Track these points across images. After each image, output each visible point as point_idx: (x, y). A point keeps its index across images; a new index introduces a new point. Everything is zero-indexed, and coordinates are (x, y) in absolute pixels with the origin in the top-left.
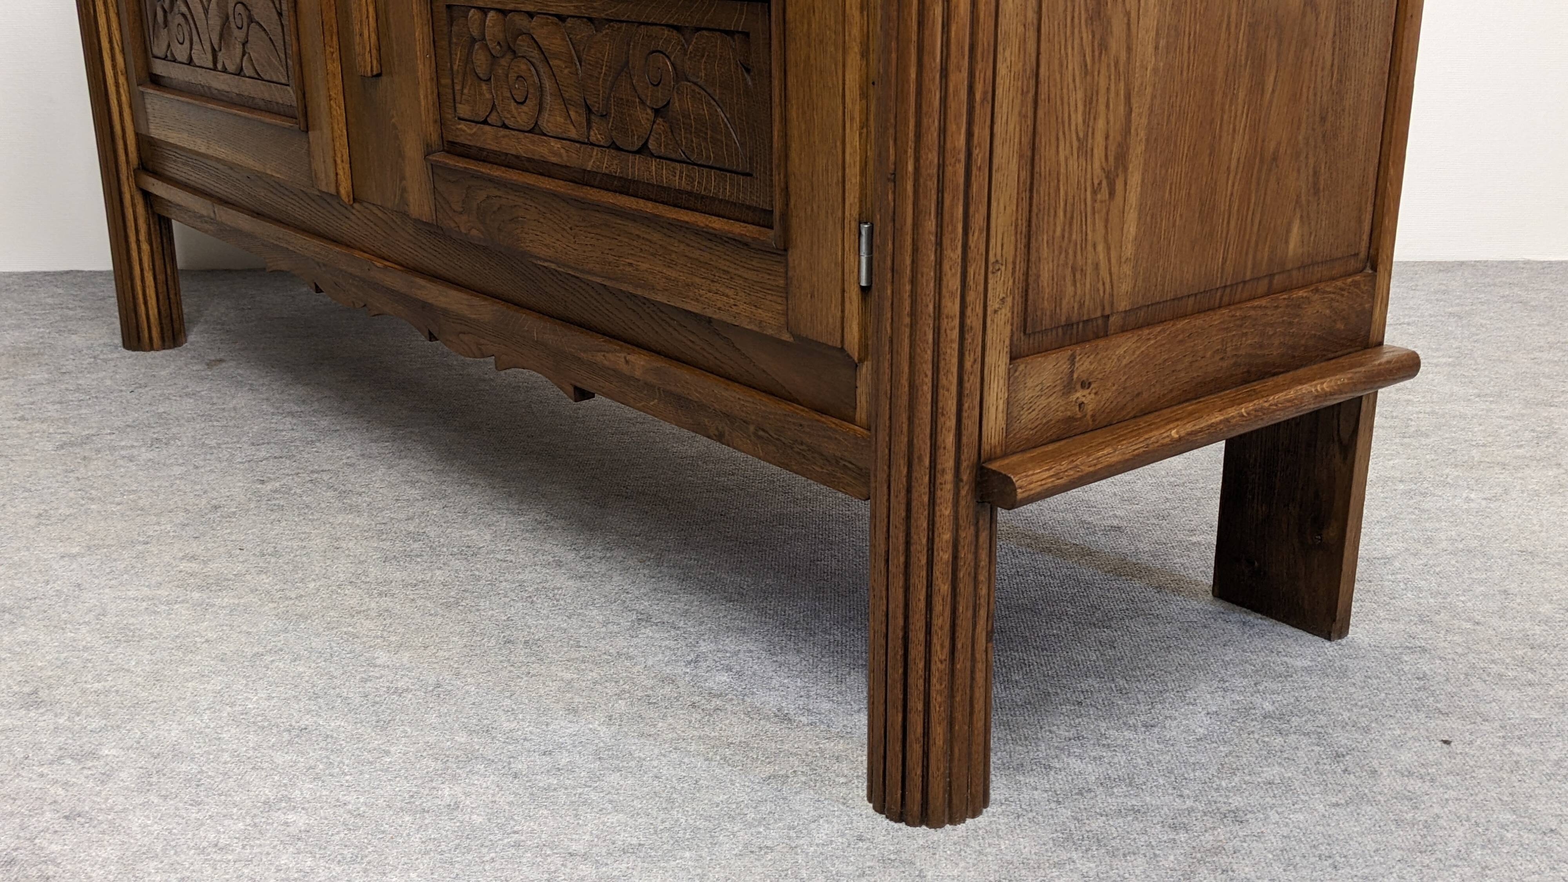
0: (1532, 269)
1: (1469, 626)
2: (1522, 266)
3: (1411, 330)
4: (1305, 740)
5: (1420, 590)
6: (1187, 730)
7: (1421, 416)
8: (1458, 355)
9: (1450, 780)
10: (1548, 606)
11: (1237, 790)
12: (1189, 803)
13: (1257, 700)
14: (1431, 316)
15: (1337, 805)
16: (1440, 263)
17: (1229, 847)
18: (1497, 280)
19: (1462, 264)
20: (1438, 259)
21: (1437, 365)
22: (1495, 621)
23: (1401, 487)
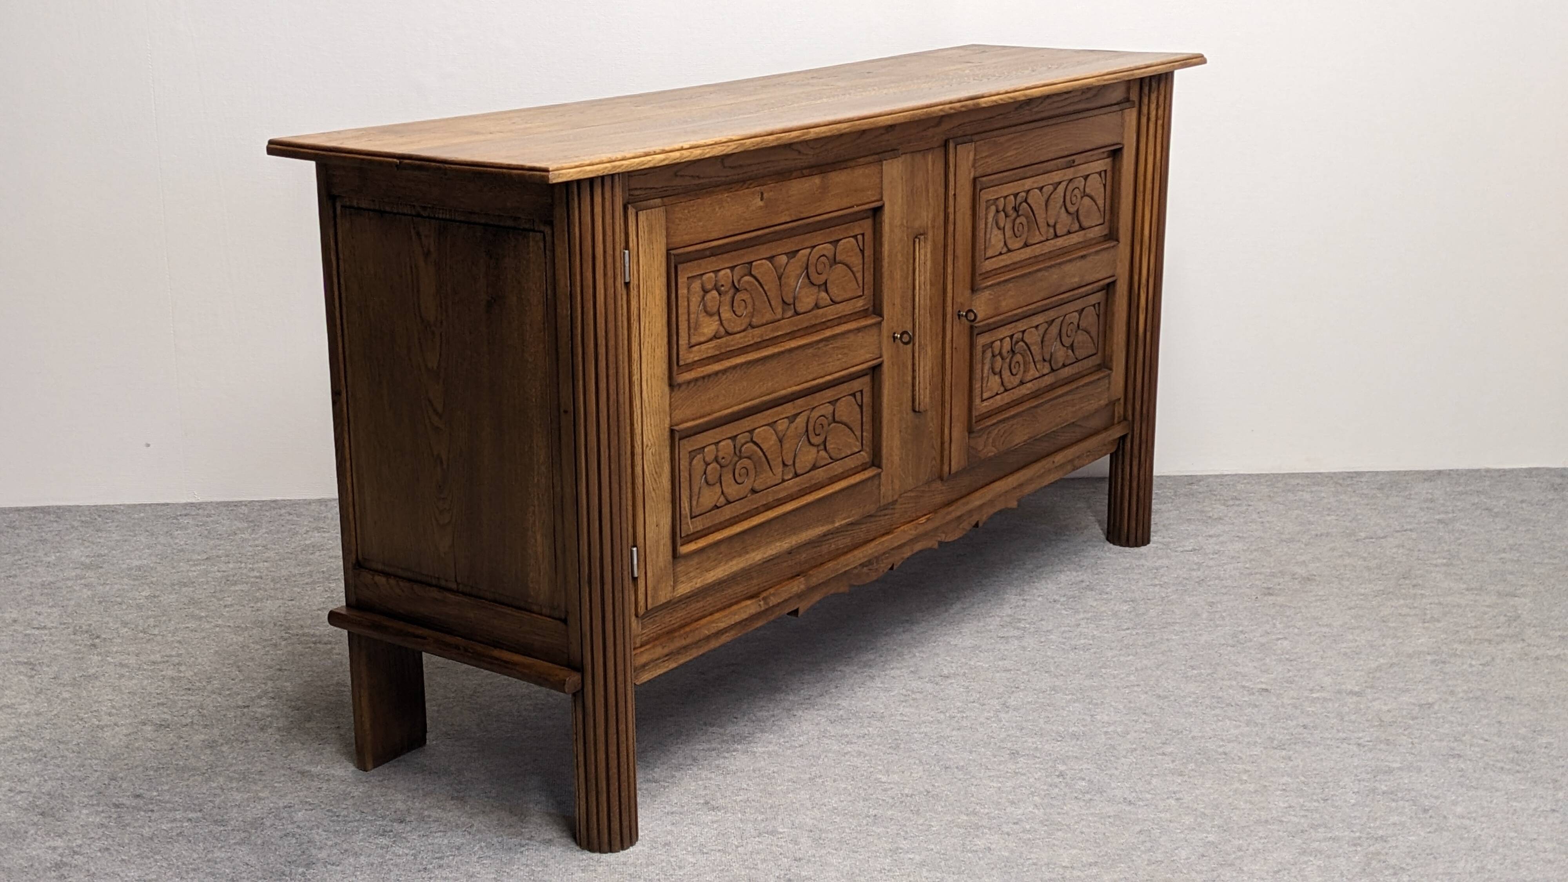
0: (1492, 477)
1: (1482, 742)
2: (1484, 473)
3: (1414, 535)
4: (1407, 804)
5: (1452, 722)
6: (1345, 801)
7: (1433, 606)
8: (1449, 557)
9: (1483, 819)
10: (1524, 729)
11: (1380, 828)
12: (1358, 834)
13: (1377, 785)
14: (1426, 523)
15: (1430, 832)
16: (1424, 472)
17: (1383, 852)
18: (1468, 488)
19: (1440, 472)
20: (1422, 469)
21: (1436, 566)
22: (1496, 739)
23: (1429, 658)
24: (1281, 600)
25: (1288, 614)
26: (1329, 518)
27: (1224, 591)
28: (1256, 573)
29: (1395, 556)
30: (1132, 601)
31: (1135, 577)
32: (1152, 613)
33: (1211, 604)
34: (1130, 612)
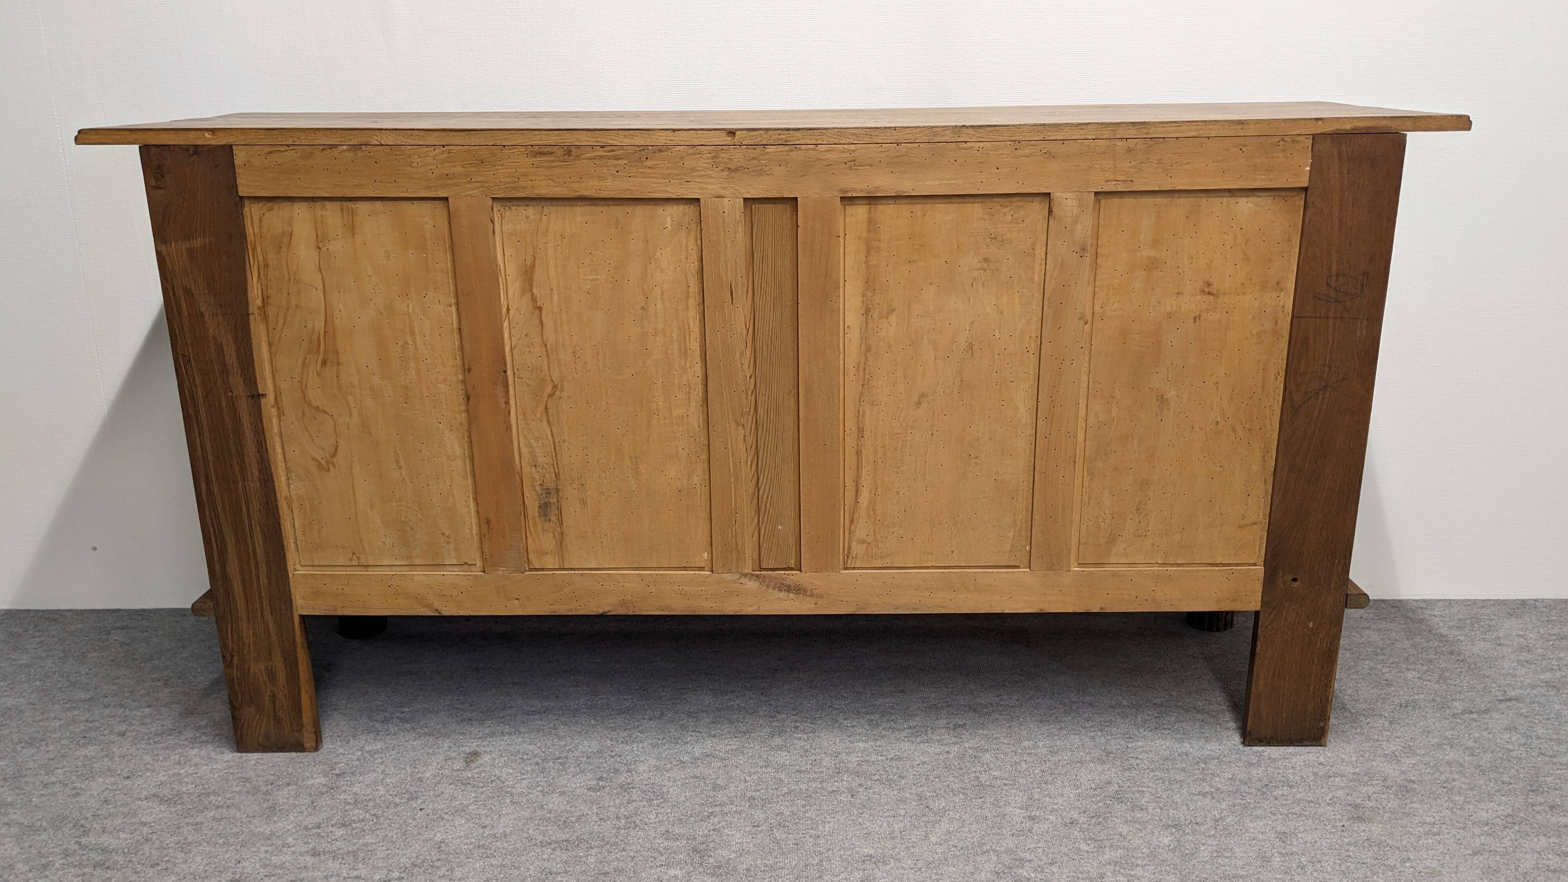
24: (1376, 830)
25: (1391, 862)
26: (1410, 675)
27: (1297, 809)
28: (1335, 775)
29: (1510, 747)
30: (1175, 826)
31: (1178, 777)
32: (1204, 853)
33: (1283, 837)
34: (1174, 851)
